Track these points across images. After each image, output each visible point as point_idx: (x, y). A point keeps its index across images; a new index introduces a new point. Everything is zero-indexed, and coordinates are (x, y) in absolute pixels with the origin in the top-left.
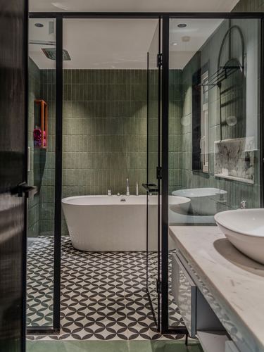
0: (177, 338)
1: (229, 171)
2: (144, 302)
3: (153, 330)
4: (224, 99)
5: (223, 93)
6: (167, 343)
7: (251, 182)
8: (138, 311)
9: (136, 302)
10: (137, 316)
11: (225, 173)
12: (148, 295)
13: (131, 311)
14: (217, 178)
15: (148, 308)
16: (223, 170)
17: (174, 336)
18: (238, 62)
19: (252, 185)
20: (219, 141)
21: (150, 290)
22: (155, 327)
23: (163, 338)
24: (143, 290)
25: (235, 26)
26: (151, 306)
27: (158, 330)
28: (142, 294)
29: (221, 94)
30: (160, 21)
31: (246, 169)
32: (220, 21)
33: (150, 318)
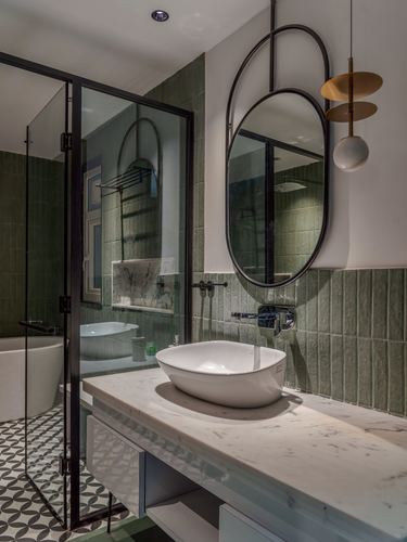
0: (93, 528)
1: (132, 300)
2: (28, 495)
3: (57, 529)
4: (128, 208)
5: (126, 200)
6: (83, 539)
7: (169, 312)
8: (23, 510)
9: (16, 498)
10: (24, 519)
11: (125, 302)
12: (32, 483)
13: (11, 515)
14: (115, 309)
15: (38, 502)
16: (122, 298)
17: (89, 527)
18: (150, 164)
19: (172, 316)
20: (119, 262)
21: (32, 476)
22: (58, 524)
23: (75, 535)
24: (20, 478)
25: (146, 119)
26: (42, 496)
27: (65, 527)
28: (21, 484)
29: (122, 201)
30: (67, 85)
31: (158, 297)
32: (128, 104)
33: (46, 515)
